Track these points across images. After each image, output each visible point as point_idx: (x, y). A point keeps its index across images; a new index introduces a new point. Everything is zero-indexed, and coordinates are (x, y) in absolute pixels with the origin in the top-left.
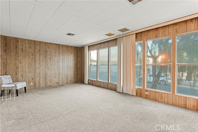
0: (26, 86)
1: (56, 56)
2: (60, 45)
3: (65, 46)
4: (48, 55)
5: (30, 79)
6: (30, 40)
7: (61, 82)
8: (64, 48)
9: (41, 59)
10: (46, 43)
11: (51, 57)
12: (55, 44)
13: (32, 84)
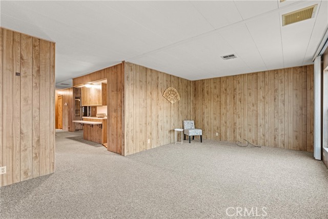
0: (201, 134)
1: (250, 94)
2: (259, 72)
3: (269, 72)
4: (237, 94)
5: (216, 128)
6: (215, 78)
7: (262, 141)
8: (267, 76)
9: (228, 101)
10: (234, 77)
11: (242, 97)
12: (248, 74)
13: (217, 134)
